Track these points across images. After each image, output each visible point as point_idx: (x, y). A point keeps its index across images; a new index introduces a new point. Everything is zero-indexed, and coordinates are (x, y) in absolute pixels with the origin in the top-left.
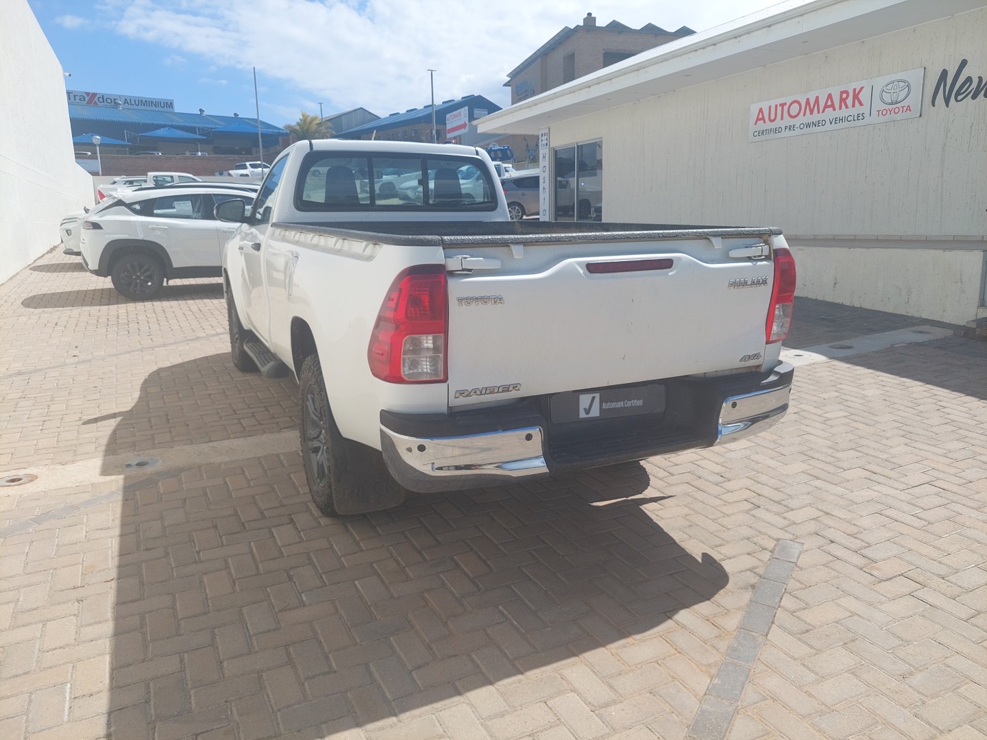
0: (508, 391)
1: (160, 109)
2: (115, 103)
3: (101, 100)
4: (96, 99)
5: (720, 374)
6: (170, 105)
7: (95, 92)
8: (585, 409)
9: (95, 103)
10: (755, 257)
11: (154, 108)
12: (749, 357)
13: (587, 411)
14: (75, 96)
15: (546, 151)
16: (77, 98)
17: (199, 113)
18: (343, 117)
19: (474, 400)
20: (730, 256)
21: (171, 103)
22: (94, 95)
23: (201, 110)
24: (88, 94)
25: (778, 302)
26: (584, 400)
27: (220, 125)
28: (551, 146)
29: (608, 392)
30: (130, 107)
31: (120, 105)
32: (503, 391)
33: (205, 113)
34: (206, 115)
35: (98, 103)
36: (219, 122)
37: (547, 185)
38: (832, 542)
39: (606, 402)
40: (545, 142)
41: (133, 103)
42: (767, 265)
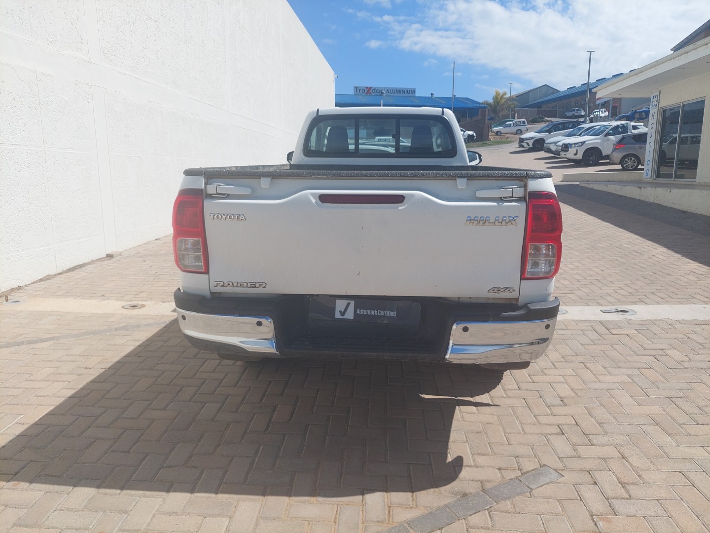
0: (255, 287)
1: (407, 95)
2: (381, 92)
3: (374, 91)
4: (371, 91)
5: (474, 301)
6: (413, 91)
7: (371, 86)
8: (340, 312)
9: (370, 93)
10: (506, 198)
11: (403, 94)
12: (499, 290)
13: (343, 314)
14: (360, 90)
15: (656, 110)
16: (361, 91)
17: (430, 96)
18: (530, 93)
19: (228, 290)
20: (477, 195)
21: (414, 91)
22: (371, 88)
23: (432, 94)
24: (367, 88)
25: (533, 240)
26: (340, 305)
27: (441, 103)
28: (660, 107)
29: (361, 301)
30: (390, 94)
31: (384, 93)
32: (251, 287)
33: (434, 96)
34: (435, 97)
35: (372, 93)
36: (442, 101)
37: (653, 140)
38: (595, 483)
39: (361, 309)
40: (655, 103)
41: (391, 91)
42: (518, 206)
